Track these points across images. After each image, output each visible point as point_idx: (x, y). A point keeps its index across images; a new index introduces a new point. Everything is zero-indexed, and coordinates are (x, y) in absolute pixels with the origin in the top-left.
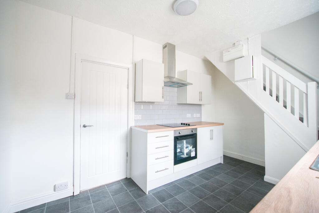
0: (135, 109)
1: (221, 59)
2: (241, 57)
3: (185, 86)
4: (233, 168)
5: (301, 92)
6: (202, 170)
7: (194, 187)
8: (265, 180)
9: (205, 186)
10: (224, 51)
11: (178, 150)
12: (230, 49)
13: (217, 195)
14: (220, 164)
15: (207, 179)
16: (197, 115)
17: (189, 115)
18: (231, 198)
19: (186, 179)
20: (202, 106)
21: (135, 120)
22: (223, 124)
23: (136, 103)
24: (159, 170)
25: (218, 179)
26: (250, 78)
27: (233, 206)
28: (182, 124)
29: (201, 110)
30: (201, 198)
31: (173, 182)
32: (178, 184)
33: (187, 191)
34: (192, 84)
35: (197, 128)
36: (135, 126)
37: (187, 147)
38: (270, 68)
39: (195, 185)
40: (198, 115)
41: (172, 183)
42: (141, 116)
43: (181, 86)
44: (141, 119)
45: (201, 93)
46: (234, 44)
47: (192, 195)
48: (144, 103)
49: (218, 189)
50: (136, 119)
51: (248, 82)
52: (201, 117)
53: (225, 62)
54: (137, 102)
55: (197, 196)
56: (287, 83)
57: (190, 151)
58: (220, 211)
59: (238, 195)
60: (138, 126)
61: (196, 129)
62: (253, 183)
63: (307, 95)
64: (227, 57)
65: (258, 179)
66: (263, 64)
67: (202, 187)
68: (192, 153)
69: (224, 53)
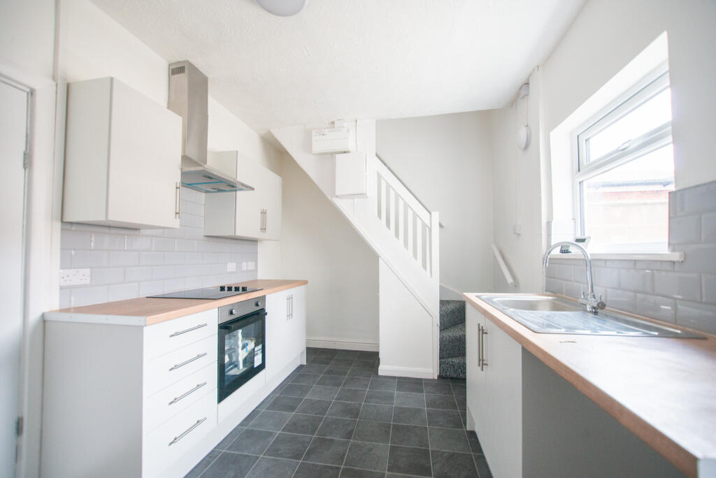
0: (62, 249)
1: (307, 146)
2: (345, 152)
3: (233, 191)
4: (327, 368)
5: (424, 225)
6: (271, 393)
7: (272, 440)
8: (380, 373)
9: (293, 426)
10: (313, 132)
11: (227, 359)
12: (327, 130)
13: (324, 435)
14: (301, 367)
15: (292, 408)
16: (247, 266)
17: (231, 267)
18: (349, 429)
19: (245, 428)
20: (259, 243)
21: (61, 288)
22: (305, 282)
23: (69, 226)
24: (177, 436)
25: (312, 400)
26: (360, 192)
27: (360, 442)
28: (222, 289)
29: (257, 253)
30: (298, 457)
31: (213, 451)
32: (229, 449)
33: (261, 456)
34: (253, 189)
35: (265, 296)
36: (61, 311)
37: (244, 347)
38: (388, 181)
39: (271, 433)
40: (251, 266)
41: (211, 455)
42: (88, 271)
43: (220, 191)
44: (88, 282)
45: (264, 213)
46: (333, 123)
47: (276, 460)
48: (96, 229)
49: (320, 421)
50: (68, 283)
51: (356, 200)
52: (256, 270)
53: (315, 154)
54: (71, 223)
55: (288, 458)
56: (409, 209)
57: (252, 354)
58: (346, 465)
59: (356, 418)
60: (75, 308)
61: (264, 298)
62: (367, 386)
63: (430, 230)
64: (320, 145)
65: (370, 377)
66: (378, 173)
67: (290, 431)
68: (256, 358)
69: (313, 134)
